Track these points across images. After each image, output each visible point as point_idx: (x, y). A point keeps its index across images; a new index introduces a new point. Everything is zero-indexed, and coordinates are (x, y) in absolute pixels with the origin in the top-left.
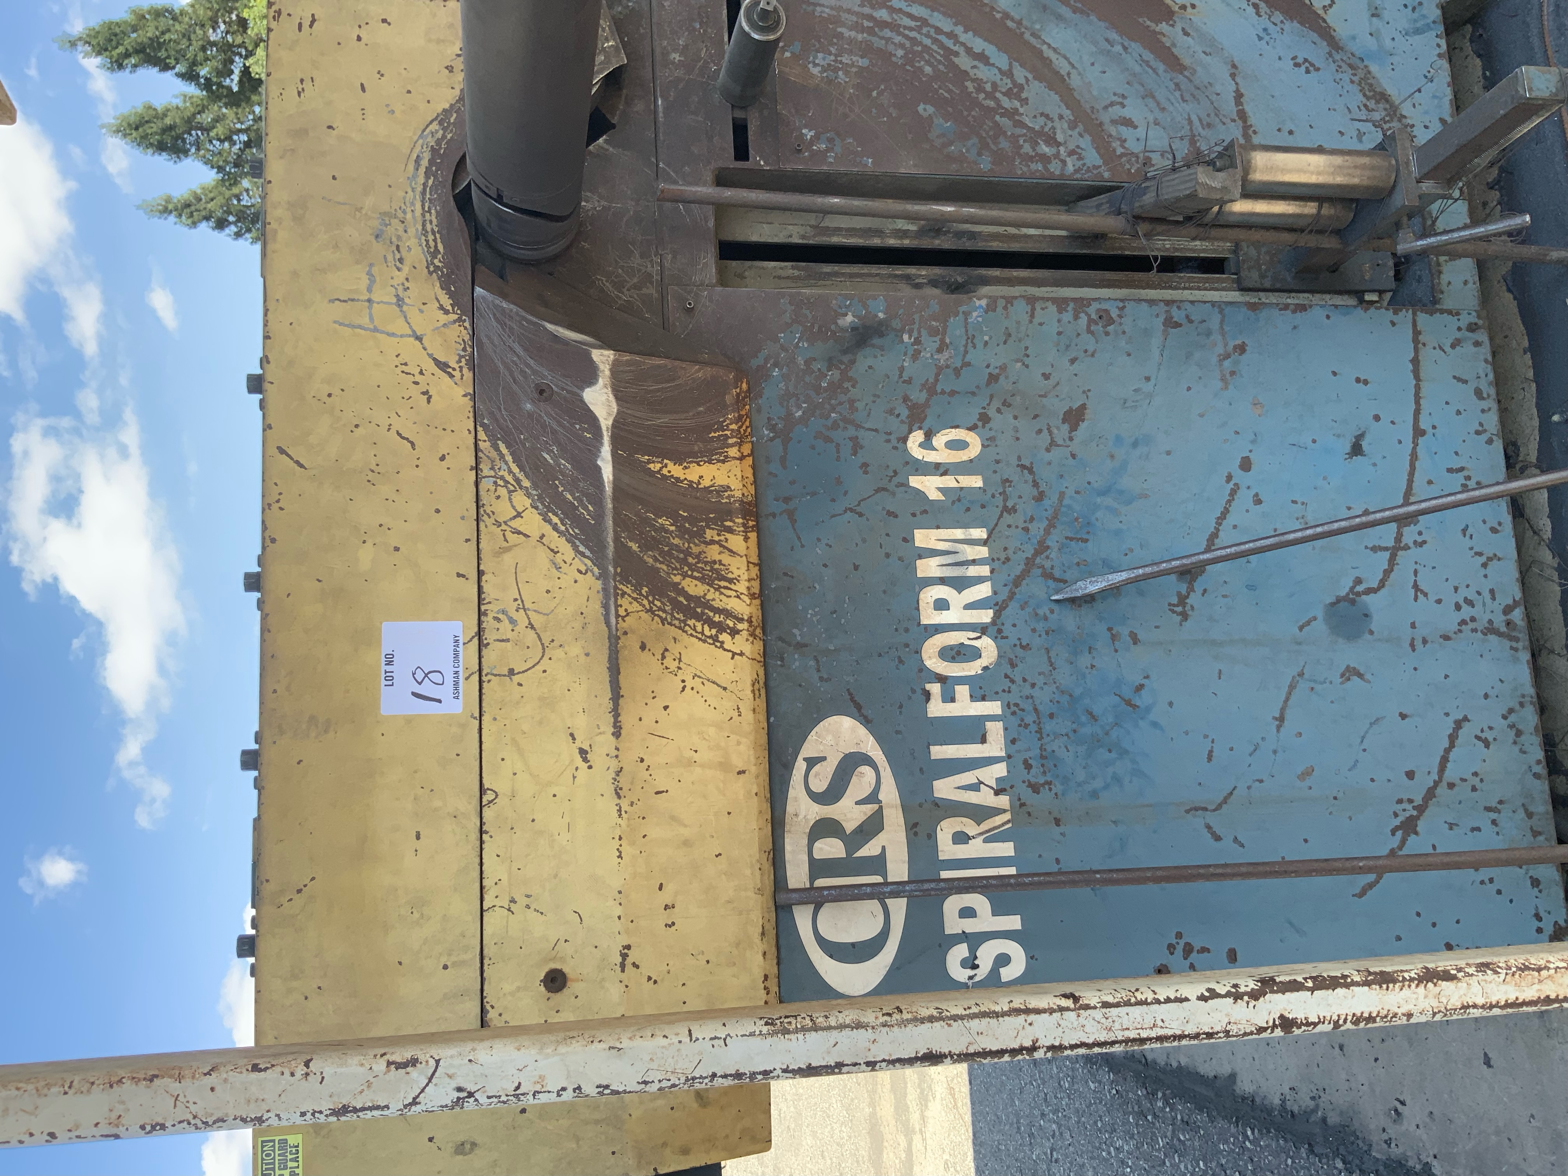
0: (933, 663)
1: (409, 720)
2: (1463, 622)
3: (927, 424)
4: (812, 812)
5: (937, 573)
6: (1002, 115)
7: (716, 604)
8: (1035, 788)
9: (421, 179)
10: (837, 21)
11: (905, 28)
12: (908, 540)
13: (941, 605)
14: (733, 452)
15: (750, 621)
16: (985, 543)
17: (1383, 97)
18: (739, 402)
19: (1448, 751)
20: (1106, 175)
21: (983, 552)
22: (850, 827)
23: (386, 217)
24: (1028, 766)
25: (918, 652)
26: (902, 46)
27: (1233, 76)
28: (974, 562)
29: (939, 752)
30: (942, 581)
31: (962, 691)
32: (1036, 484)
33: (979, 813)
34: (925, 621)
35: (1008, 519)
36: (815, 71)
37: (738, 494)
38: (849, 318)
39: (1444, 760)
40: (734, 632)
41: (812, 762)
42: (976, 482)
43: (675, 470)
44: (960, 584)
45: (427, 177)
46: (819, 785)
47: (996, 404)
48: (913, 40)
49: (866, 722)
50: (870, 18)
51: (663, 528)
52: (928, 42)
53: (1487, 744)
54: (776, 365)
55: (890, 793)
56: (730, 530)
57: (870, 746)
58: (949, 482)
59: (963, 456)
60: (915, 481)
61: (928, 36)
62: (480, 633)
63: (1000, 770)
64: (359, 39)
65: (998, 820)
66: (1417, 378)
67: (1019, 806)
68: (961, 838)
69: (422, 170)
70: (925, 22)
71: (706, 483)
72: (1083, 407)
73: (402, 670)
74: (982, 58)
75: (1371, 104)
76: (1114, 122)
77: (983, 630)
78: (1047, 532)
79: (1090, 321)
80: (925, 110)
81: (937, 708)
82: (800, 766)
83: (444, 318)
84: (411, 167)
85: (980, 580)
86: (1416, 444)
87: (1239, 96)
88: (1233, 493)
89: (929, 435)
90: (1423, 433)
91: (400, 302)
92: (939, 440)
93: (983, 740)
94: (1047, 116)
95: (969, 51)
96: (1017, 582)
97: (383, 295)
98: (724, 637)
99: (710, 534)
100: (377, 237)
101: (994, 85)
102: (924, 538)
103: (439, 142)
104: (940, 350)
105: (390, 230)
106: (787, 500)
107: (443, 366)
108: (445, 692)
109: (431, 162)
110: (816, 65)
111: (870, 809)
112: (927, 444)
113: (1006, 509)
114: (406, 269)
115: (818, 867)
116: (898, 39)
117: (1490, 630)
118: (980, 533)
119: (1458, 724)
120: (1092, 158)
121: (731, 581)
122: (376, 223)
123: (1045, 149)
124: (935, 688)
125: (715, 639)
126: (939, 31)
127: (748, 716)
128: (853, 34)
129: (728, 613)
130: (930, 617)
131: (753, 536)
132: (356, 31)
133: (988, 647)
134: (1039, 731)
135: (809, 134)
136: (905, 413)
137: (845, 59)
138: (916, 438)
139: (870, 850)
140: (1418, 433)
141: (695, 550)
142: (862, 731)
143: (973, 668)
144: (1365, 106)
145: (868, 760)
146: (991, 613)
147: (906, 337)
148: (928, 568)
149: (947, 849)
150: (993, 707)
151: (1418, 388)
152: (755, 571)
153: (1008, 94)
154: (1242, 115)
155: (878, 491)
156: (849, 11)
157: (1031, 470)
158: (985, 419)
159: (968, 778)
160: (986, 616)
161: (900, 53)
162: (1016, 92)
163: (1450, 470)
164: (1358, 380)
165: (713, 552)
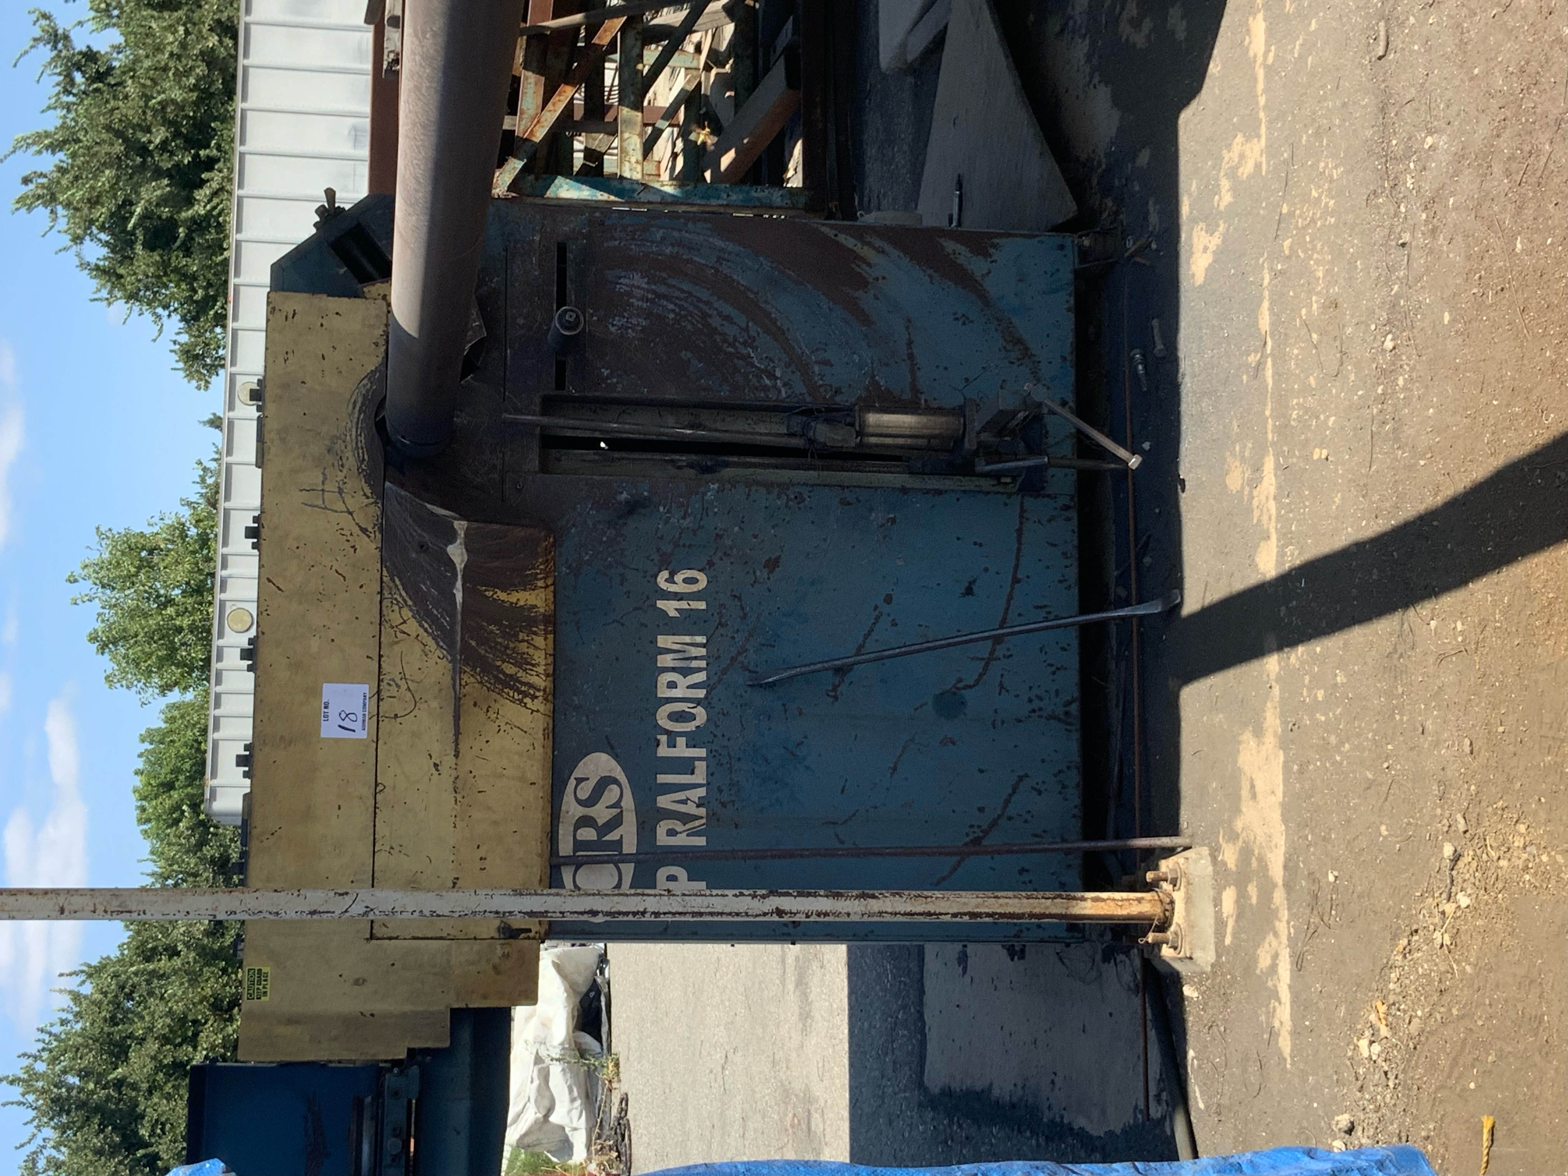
0: (663, 721)
1: (337, 741)
2: (1034, 711)
3: (670, 567)
4: (579, 811)
5: (671, 664)
6: (738, 358)
7: (523, 680)
8: (724, 805)
9: (356, 415)
10: (629, 294)
11: (677, 298)
12: (654, 642)
13: (672, 685)
14: (540, 583)
15: (544, 690)
16: (704, 646)
17: (1019, 341)
18: (547, 551)
19: (1010, 795)
20: (808, 399)
21: (703, 651)
22: (600, 822)
23: (334, 439)
24: (720, 791)
25: (654, 715)
26: (673, 311)
27: (907, 328)
28: (696, 658)
29: (662, 779)
30: (674, 669)
31: (681, 741)
32: (742, 608)
33: (686, 818)
34: (659, 695)
35: (721, 630)
36: (613, 329)
37: (542, 610)
38: (624, 495)
39: (1007, 802)
40: (534, 697)
41: (579, 781)
42: (702, 605)
43: (502, 596)
44: (685, 672)
45: (360, 414)
46: (583, 794)
47: (720, 554)
48: (681, 307)
49: (616, 757)
50: (654, 292)
51: (492, 632)
52: (691, 308)
53: (1040, 793)
54: (574, 525)
55: (628, 802)
56: (535, 633)
57: (619, 773)
58: (683, 605)
59: (694, 588)
60: (660, 604)
61: (692, 304)
62: (379, 692)
63: (702, 792)
64: (322, 325)
65: (697, 823)
66: (1020, 542)
67: (712, 816)
68: (672, 833)
69: (357, 408)
70: (690, 294)
71: (521, 603)
72: (779, 557)
73: (333, 712)
74: (728, 318)
75: (1009, 347)
76: (818, 362)
77: (698, 702)
78: (747, 640)
79: (788, 499)
80: (685, 355)
81: (663, 751)
82: (572, 782)
83: (366, 501)
84: (351, 407)
85: (699, 670)
86: (1013, 588)
87: (910, 343)
88: (877, 618)
89: (672, 574)
90: (1018, 581)
91: (341, 492)
92: (679, 577)
93: (693, 773)
94: (771, 360)
95: (720, 314)
96: (724, 672)
97: (332, 486)
98: (527, 700)
99: (521, 636)
100: (329, 451)
101: (735, 339)
102: (663, 641)
103: (368, 391)
104: (684, 518)
105: (337, 446)
106: (575, 614)
107: (364, 530)
108: (357, 726)
109: (363, 404)
110: (613, 325)
111: (615, 811)
112: (671, 580)
113: (720, 624)
114: (345, 471)
115: (579, 845)
116: (671, 306)
117: (1052, 717)
118: (701, 639)
119: (1021, 779)
120: (800, 388)
121: (533, 665)
122: (327, 442)
123: (767, 382)
124: (663, 738)
125: (521, 701)
126: (699, 300)
127: (539, 750)
128: (640, 303)
129: (530, 686)
130: (663, 692)
131: (551, 637)
132: (321, 321)
133: (701, 714)
134: (730, 769)
135: (606, 372)
136: (657, 558)
137: (634, 321)
138: (665, 574)
139: (613, 836)
140: (1016, 580)
141: (512, 645)
142: (613, 763)
143: (690, 727)
144: (1005, 348)
145: (615, 781)
146: (704, 691)
147: (661, 509)
148: (665, 660)
149: (662, 839)
150: (702, 752)
151: (1019, 550)
152: (550, 660)
153: (745, 344)
154: (911, 356)
155: (636, 609)
156: (638, 287)
157: (740, 599)
158: (711, 564)
159: (681, 796)
160: (701, 693)
161: (671, 316)
162: (750, 342)
163: (1037, 607)
164: (975, 544)
165: (523, 648)
